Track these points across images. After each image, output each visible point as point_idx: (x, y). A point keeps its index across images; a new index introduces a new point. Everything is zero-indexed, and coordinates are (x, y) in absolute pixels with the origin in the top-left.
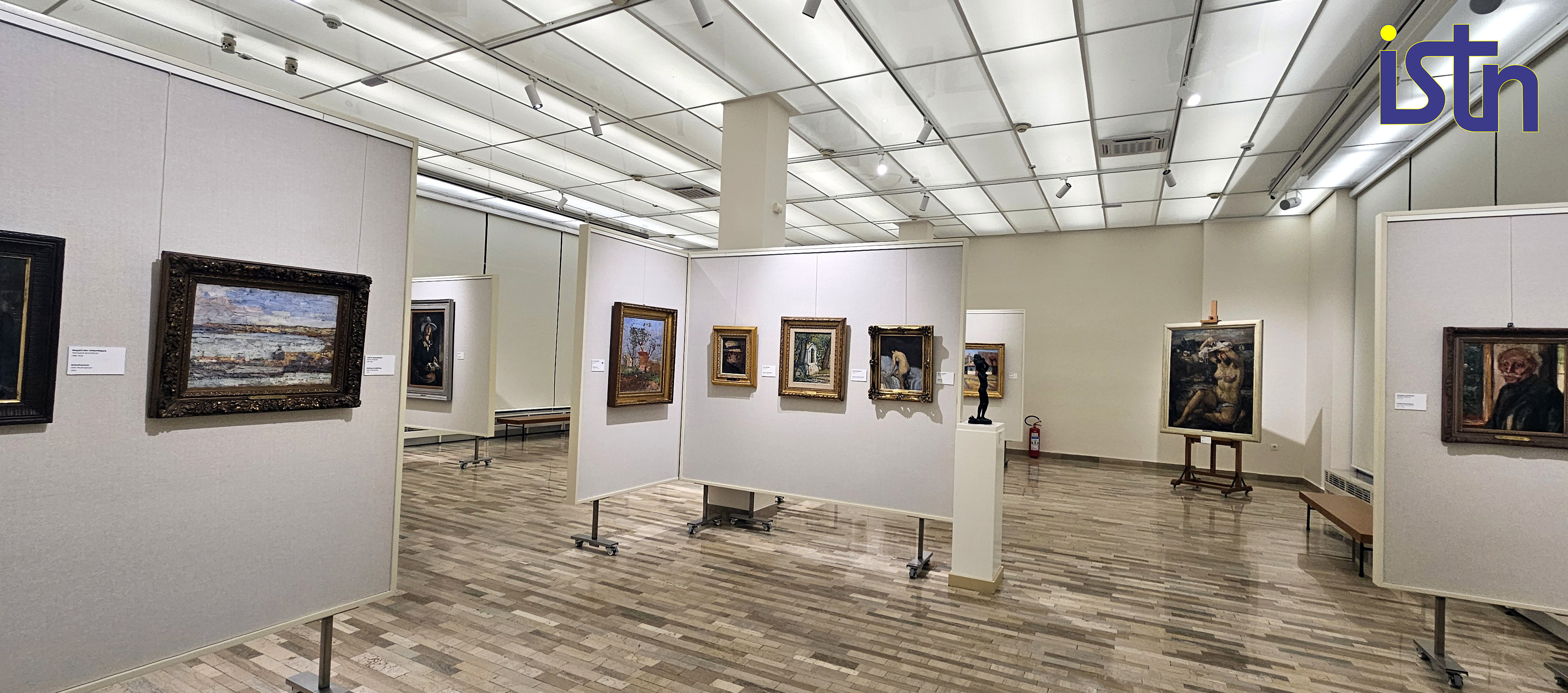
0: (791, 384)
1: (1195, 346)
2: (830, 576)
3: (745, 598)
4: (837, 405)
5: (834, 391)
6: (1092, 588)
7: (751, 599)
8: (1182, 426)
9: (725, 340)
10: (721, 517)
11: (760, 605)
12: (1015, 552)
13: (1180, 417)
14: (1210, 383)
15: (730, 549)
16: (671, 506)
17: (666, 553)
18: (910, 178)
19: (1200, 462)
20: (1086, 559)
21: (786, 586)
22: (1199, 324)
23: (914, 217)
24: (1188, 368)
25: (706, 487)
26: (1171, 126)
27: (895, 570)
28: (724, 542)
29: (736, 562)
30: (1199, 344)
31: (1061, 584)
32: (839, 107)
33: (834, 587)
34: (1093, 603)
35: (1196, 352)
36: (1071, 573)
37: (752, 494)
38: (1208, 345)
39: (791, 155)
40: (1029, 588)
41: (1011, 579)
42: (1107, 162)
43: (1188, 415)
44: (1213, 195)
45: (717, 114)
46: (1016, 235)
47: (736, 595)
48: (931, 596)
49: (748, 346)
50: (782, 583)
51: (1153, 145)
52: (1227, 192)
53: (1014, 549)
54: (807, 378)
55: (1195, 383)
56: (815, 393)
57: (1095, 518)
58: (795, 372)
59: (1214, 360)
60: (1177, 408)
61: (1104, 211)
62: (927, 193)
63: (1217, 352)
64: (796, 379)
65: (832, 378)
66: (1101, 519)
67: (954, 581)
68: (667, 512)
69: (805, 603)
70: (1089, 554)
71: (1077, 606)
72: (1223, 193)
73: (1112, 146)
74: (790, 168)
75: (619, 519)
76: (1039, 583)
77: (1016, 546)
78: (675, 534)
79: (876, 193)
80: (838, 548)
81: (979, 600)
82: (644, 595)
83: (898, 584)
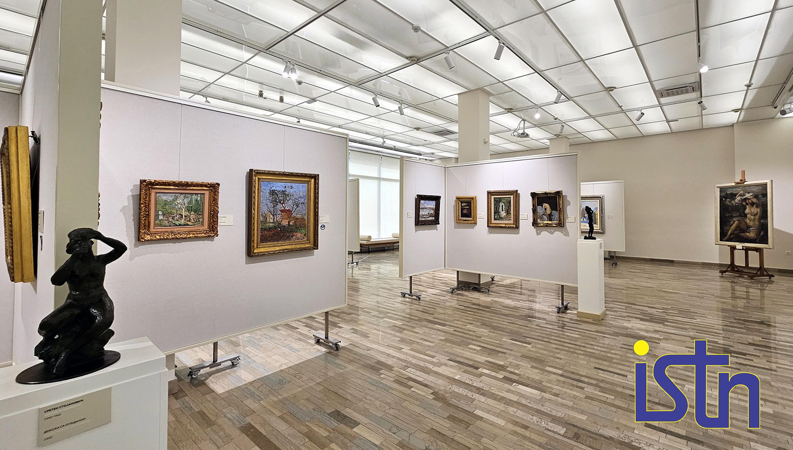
0: (493, 221)
1: (733, 196)
2: (518, 311)
3: (479, 318)
4: (516, 230)
5: (513, 224)
6: (654, 320)
7: (482, 318)
8: (728, 240)
9: (462, 203)
10: (464, 286)
11: (486, 321)
12: (615, 304)
13: (726, 236)
14: (742, 216)
15: (471, 299)
16: (441, 282)
17: (442, 300)
18: (553, 117)
19: (740, 262)
20: (654, 308)
21: (497, 314)
22: (734, 184)
23: (557, 135)
24: (730, 209)
25: (458, 272)
26: (698, 80)
27: (550, 310)
28: (467, 296)
29: (474, 304)
30: (735, 195)
31: (637, 318)
32: (513, 90)
33: (520, 315)
34: (653, 326)
35: (734, 199)
36: (643, 313)
37: (479, 275)
38: (741, 195)
39: (490, 113)
40: (620, 319)
41: (610, 315)
42: (663, 100)
43: (731, 235)
44: (736, 111)
45: (455, 99)
46: (617, 140)
47: (475, 317)
48: (568, 320)
49: (472, 205)
50: (495, 313)
51: (689, 90)
52: (745, 107)
53: (614, 303)
54: (501, 218)
55: (734, 217)
56: (504, 225)
57: (664, 290)
58: (494, 216)
59: (744, 203)
60: (725, 231)
61: (668, 124)
62: (563, 124)
63: (746, 199)
64: (495, 219)
65: (512, 218)
66: (667, 290)
67: (579, 314)
68: (440, 284)
69: (506, 320)
70: (656, 306)
71: (644, 327)
72: (741, 109)
73: (665, 93)
74: (491, 118)
75: (419, 287)
76: (625, 317)
77: (615, 301)
78: (445, 293)
79: (535, 126)
80: (522, 300)
81: (592, 323)
82: (435, 315)
83: (552, 315)
